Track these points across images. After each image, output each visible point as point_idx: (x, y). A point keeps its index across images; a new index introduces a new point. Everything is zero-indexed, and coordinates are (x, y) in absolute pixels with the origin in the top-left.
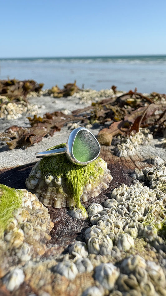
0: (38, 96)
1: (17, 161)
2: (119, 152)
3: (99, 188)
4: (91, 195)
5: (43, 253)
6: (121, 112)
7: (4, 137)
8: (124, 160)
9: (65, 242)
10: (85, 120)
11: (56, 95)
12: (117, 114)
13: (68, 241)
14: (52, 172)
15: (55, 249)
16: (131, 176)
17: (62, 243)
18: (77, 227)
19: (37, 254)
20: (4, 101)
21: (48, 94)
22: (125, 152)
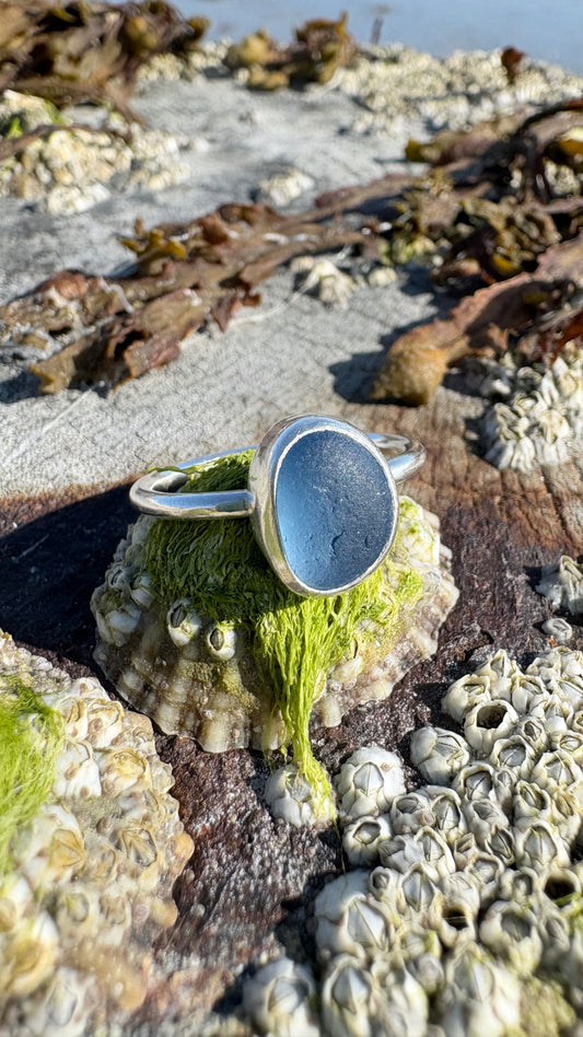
0: (184, 76)
1: (69, 460)
2: (497, 446)
3: (393, 661)
4: (358, 696)
5: (138, 1002)
6: (525, 229)
7: (24, 329)
8: (516, 487)
9: (231, 948)
10: (367, 242)
11: (260, 76)
12: (507, 238)
13: (243, 944)
14: (197, 600)
15: (188, 984)
16: (541, 588)
17: (217, 951)
18: (286, 864)
19: (112, 1006)
20: (33, 124)
21: (226, 69)
22: (525, 450)
